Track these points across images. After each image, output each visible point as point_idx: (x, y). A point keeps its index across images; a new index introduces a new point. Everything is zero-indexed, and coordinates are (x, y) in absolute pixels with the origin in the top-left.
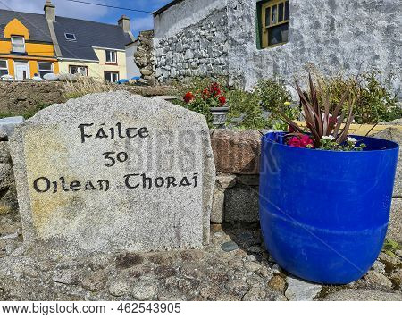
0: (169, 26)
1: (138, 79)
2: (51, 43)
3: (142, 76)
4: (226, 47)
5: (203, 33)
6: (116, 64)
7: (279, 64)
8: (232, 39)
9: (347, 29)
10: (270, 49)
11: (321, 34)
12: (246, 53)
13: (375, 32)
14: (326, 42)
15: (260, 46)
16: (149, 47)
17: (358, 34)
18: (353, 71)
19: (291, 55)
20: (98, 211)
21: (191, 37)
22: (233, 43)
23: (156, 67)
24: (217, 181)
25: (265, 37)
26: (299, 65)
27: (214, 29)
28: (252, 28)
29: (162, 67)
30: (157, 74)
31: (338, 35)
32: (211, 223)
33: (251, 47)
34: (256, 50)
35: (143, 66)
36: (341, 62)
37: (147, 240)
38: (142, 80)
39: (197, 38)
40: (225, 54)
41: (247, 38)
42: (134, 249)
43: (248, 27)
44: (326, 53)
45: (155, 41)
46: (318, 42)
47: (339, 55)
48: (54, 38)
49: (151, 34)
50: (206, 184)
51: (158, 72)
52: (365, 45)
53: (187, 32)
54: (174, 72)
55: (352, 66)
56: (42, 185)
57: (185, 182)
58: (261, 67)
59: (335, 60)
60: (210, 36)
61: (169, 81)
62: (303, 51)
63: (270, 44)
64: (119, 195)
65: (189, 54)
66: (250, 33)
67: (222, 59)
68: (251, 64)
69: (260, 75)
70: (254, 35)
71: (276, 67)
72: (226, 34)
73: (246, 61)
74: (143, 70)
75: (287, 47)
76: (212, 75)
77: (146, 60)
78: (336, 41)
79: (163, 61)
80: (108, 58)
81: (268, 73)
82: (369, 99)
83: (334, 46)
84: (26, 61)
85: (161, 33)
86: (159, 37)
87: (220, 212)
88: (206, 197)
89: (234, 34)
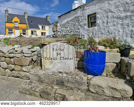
0: (63, 21)
1: (53, 35)
2: (26, 24)
3: (54, 34)
4: (79, 27)
5: (72, 23)
6: (45, 30)
7: (94, 32)
8: (81, 25)
9: (111, 24)
10: (91, 28)
11: (105, 25)
12: (85, 29)
13: (119, 25)
14: (106, 27)
15: (89, 27)
16: (56, 26)
17: (114, 25)
18: (113, 35)
19: (97, 30)
20: (55, 64)
21: (69, 24)
22: (81, 26)
23: (59, 32)
24: (76, 60)
25: (90, 25)
26: (99, 33)
27: (76, 22)
28: (86, 22)
29: (60, 32)
30: (59, 34)
31: (109, 25)
32: (75, 68)
33: (86, 27)
34: (87, 28)
35: (55, 32)
36: (110, 32)
37: (64, 70)
38: (54, 36)
39: (71, 24)
40: (79, 29)
41: (85, 25)
42: (61, 71)
43: (85, 22)
44: (106, 30)
45: (58, 25)
46: (104, 27)
47: (109, 31)
48: (27, 22)
49: (57, 22)
50: (74, 59)
51: (59, 33)
52: (116, 28)
53: (68, 22)
54: (64, 34)
55: (113, 33)
56: (46, 59)
57: (70, 59)
58: (89, 33)
59: (109, 32)
60: (75, 24)
61: (62, 36)
62: (100, 29)
63: (92, 26)
64: (59, 61)
65: (68, 28)
66: (86, 23)
67: (78, 30)
68: (86, 32)
69: (89, 35)
70: (87, 24)
71: (93, 33)
72: (79, 23)
73: (85, 31)
74: (55, 33)
75: (96, 28)
76: (75, 35)
77: (56, 30)
78: (109, 27)
79: (61, 30)
80: (42, 28)
81: (91, 35)
82: (113, 43)
83: (108, 28)
84: (19, 29)
85: (60, 22)
86: (60, 23)
87: (77, 65)
88: (74, 62)
89: (81, 24)
